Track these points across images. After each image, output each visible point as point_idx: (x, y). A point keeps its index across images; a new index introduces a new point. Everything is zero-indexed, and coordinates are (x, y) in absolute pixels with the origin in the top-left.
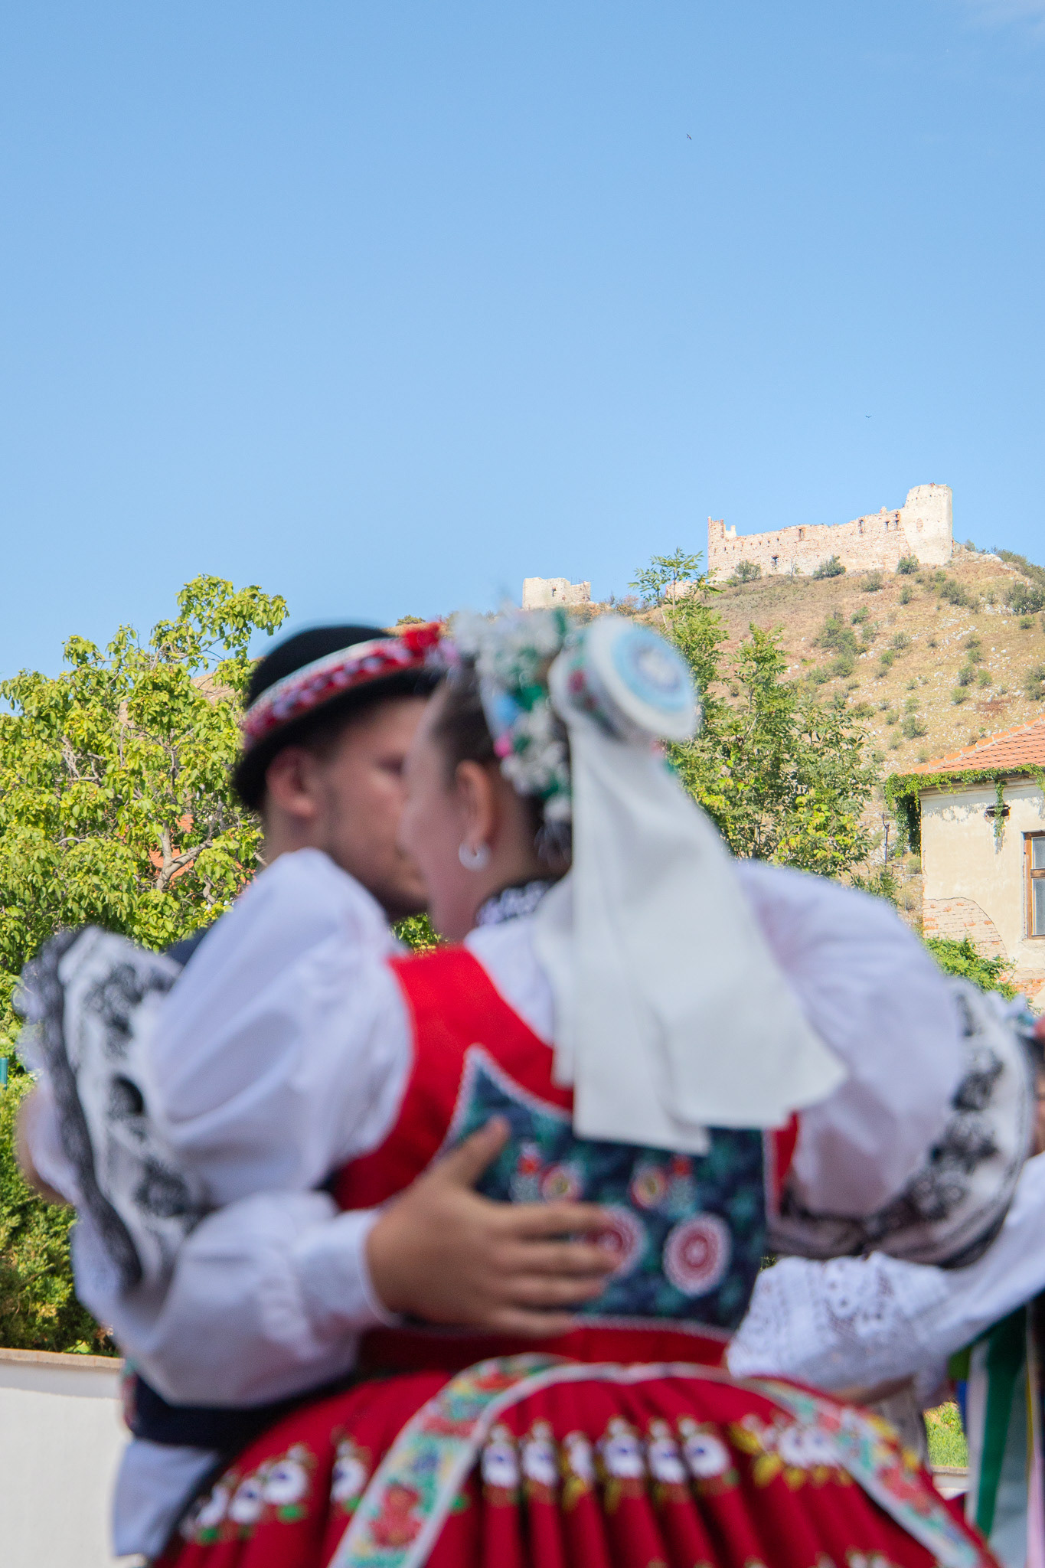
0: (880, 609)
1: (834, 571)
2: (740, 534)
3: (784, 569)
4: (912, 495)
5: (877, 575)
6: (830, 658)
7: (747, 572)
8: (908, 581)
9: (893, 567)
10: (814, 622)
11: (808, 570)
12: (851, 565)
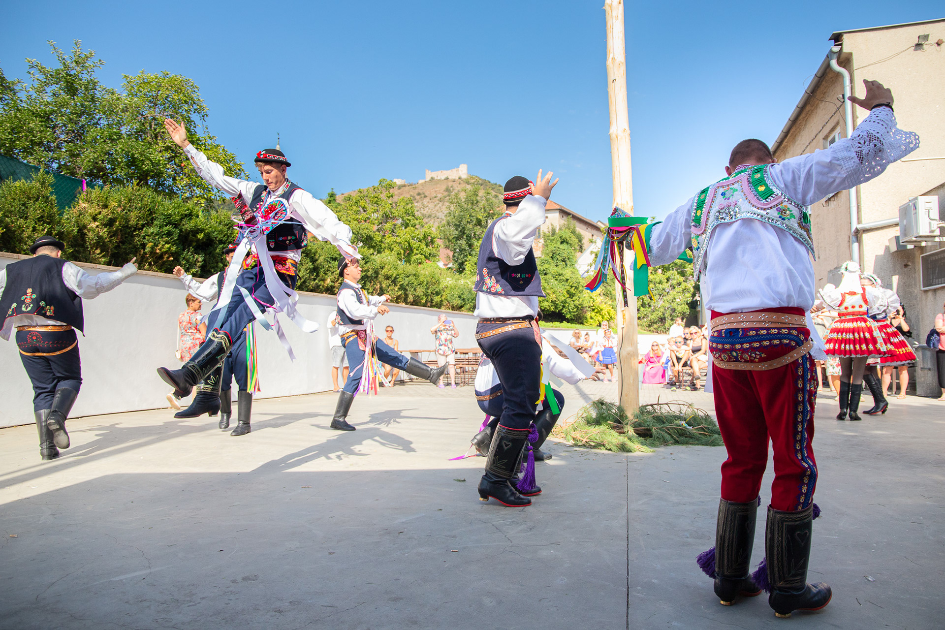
0: (455, 185)
1: (447, 179)
2: (431, 171)
3: (439, 178)
4: (461, 166)
5: (455, 179)
6: (446, 194)
7: (432, 178)
8: (460, 180)
9: (457, 178)
10: (444, 187)
11: (443, 178)
12: (450, 178)
